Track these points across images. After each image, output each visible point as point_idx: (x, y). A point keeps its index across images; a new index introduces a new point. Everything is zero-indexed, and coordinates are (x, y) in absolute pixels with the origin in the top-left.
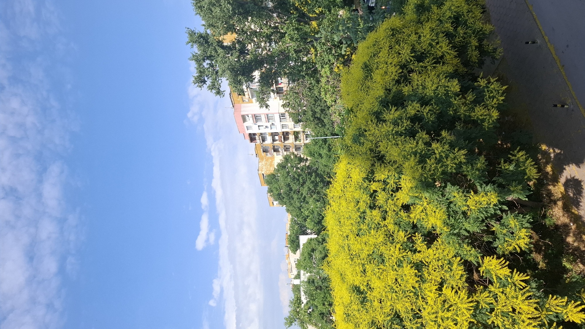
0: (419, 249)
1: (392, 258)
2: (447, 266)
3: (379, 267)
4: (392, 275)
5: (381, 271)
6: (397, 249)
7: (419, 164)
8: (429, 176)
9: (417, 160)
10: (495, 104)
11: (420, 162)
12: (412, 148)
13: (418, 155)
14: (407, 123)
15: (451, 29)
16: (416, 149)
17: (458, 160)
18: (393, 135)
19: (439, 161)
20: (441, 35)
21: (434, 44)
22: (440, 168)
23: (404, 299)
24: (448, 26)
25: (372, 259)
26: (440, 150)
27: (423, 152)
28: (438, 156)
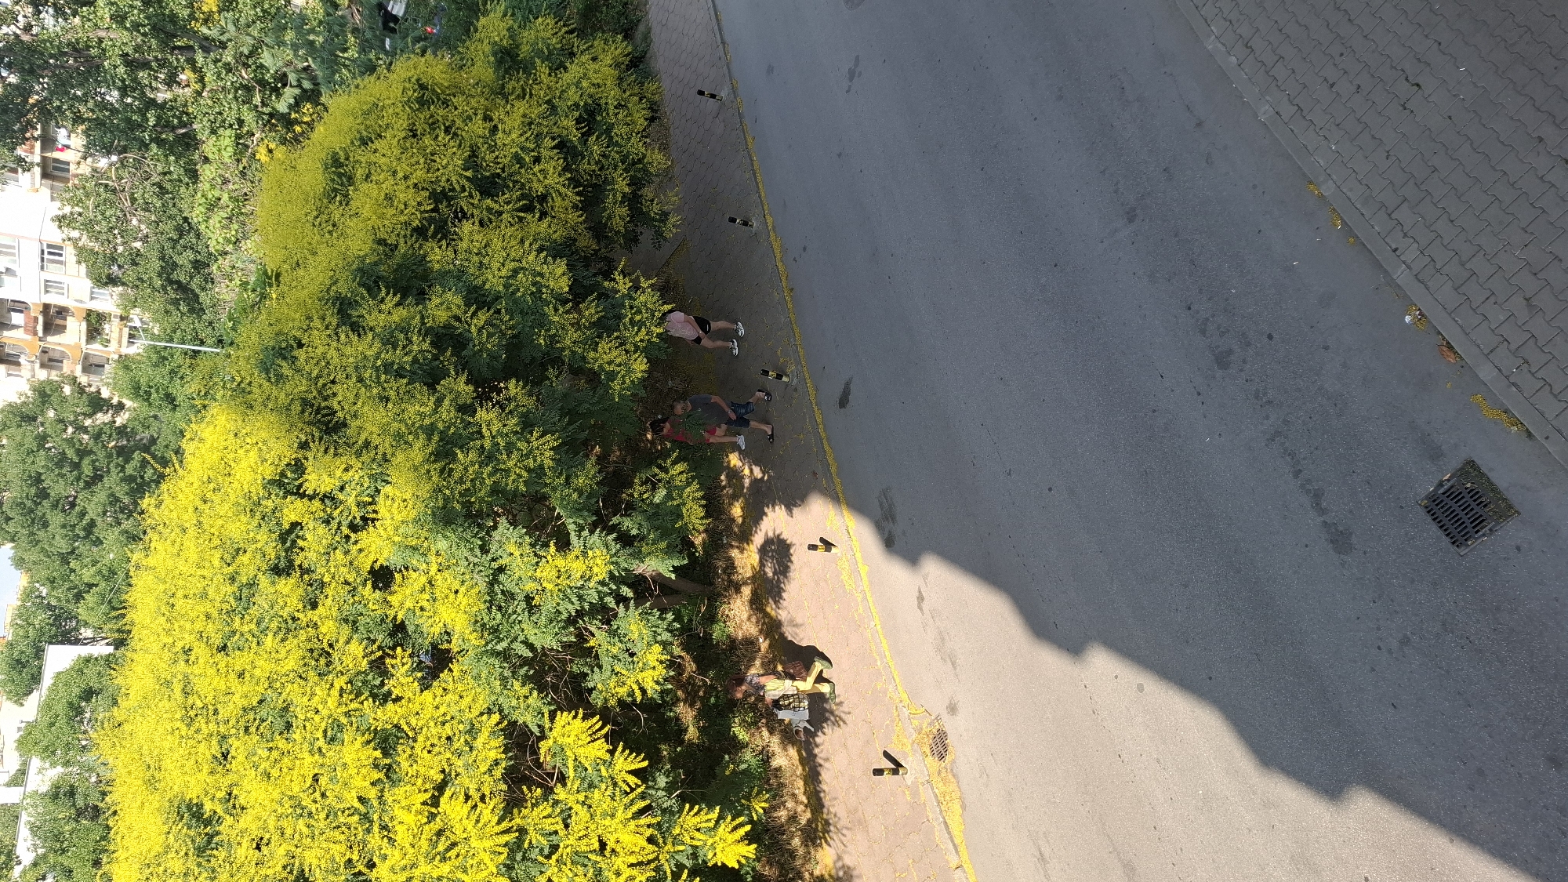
0: (396, 692)
1: (317, 718)
2: (462, 740)
3: (271, 745)
4: (308, 763)
5: (275, 754)
6: (335, 692)
7: (435, 461)
8: (457, 495)
9: (430, 449)
10: (642, 341)
11: (437, 455)
12: (423, 416)
13: (436, 438)
14: (420, 345)
15: (574, 136)
16: (433, 419)
17: (535, 460)
18: (377, 369)
19: (488, 457)
20: (548, 142)
21: (527, 159)
22: (490, 475)
23: (329, 834)
24: (568, 125)
25: (255, 719)
26: (494, 429)
27: (452, 431)
28: (487, 444)
